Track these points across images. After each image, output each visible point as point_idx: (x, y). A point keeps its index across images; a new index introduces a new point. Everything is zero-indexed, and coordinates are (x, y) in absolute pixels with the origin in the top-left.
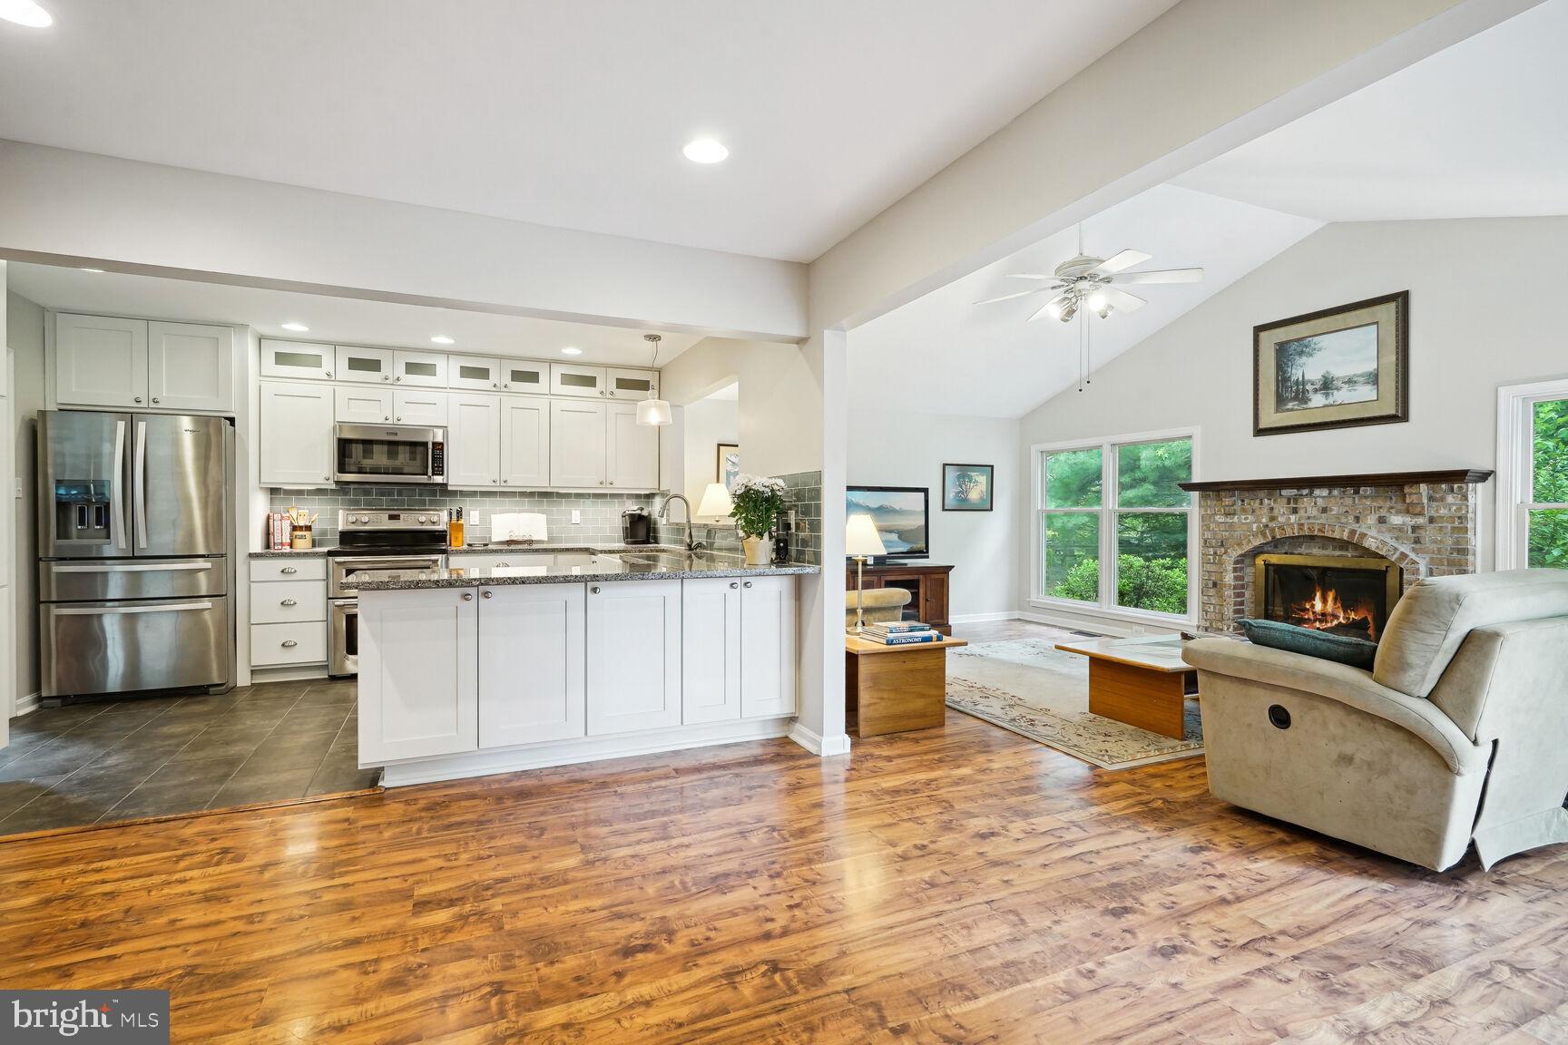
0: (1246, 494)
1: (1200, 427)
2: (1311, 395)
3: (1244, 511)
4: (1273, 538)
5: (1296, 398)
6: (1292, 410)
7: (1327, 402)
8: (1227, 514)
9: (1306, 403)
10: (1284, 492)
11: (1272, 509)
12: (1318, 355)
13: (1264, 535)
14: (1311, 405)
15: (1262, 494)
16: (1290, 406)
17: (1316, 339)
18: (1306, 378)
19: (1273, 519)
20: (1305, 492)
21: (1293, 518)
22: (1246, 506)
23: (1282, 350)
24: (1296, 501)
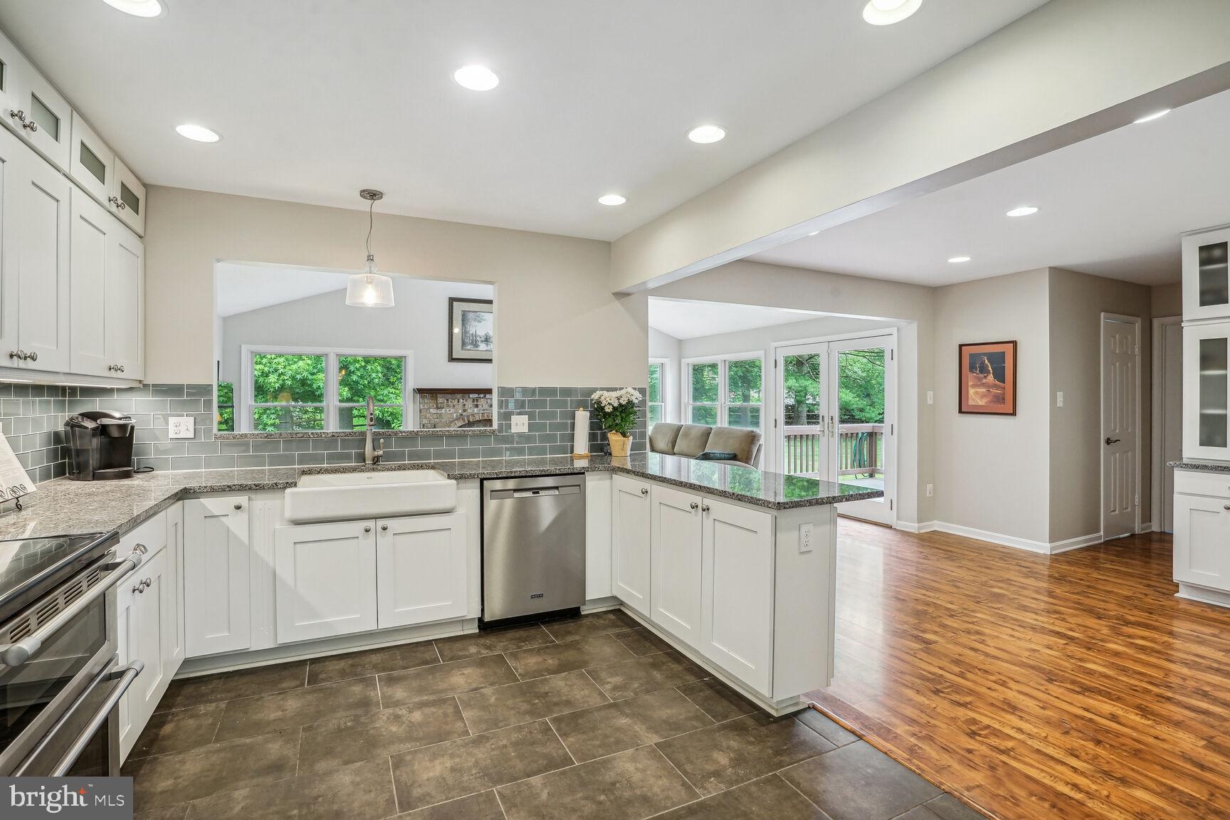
0: (450, 396)
1: (413, 351)
2: (479, 343)
3: (448, 406)
4: (469, 421)
5: (472, 344)
6: (470, 350)
7: (486, 348)
8: (437, 408)
9: (477, 347)
10: (471, 396)
11: (464, 405)
12: (483, 322)
13: (464, 420)
14: (480, 348)
15: (459, 396)
16: (469, 347)
17: (483, 314)
18: (477, 333)
19: (465, 411)
20: (482, 396)
21: (476, 410)
22: (450, 403)
23: (464, 314)
24: (477, 401)
